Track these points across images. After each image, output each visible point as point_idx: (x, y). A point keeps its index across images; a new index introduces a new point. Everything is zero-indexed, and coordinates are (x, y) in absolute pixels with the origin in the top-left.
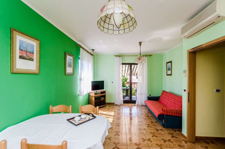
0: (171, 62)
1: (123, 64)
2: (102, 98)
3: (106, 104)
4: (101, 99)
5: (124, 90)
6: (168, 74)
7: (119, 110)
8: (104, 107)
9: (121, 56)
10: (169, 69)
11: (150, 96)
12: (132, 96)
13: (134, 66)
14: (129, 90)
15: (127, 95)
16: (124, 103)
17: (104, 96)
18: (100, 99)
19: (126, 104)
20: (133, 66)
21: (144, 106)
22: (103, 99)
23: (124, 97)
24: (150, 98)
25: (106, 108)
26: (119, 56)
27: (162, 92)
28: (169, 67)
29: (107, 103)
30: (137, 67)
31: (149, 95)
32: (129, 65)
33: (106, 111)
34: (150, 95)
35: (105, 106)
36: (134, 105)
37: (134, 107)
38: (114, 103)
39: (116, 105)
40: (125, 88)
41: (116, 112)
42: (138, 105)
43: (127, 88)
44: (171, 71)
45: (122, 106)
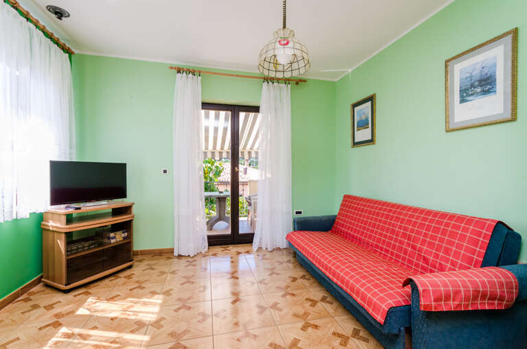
0: (371, 99)
1: (206, 106)
2: (112, 235)
3: (136, 258)
4: (109, 238)
5: (212, 202)
6: (356, 141)
7: (189, 280)
8: (123, 275)
9: (200, 72)
10: (363, 125)
11: (299, 215)
12: (240, 219)
13: (246, 118)
14: (229, 199)
15: (220, 218)
16: (209, 245)
17: (127, 227)
18: (106, 241)
19: (218, 249)
20: (242, 115)
21: (280, 253)
22: (118, 237)
23: (210, 225)
24: (304, 225)
25: (129, 277)
26: (192, 72)
27: (344, 201)
28: (364, 118)
29: (143, 253)
30: (255, 119)
31: (297, 213)
32: (230, 113)
33: (124, 299)
34: (300, 213)
35: (130, 267)
36: (248, 252)
37: (248, 256)
38: (172, 251)
39: (180, 256)
40: (216, 194)
41: (175, 295)
42: (260, 249)
43: (222, 195)
44: (369, 130)
45: (202, 262)
